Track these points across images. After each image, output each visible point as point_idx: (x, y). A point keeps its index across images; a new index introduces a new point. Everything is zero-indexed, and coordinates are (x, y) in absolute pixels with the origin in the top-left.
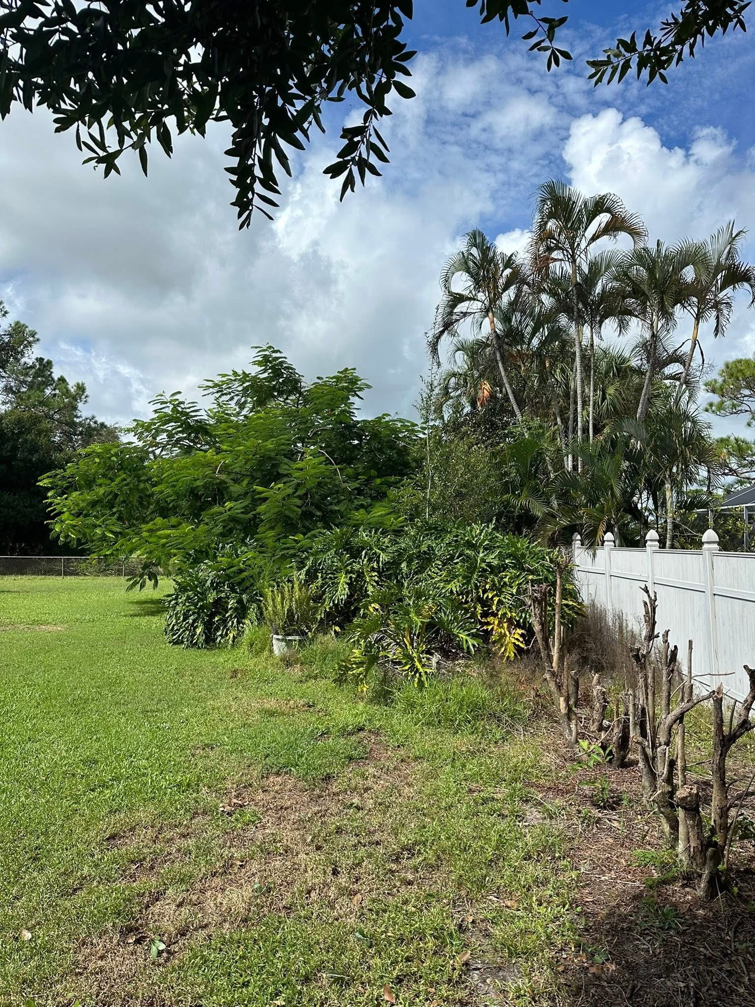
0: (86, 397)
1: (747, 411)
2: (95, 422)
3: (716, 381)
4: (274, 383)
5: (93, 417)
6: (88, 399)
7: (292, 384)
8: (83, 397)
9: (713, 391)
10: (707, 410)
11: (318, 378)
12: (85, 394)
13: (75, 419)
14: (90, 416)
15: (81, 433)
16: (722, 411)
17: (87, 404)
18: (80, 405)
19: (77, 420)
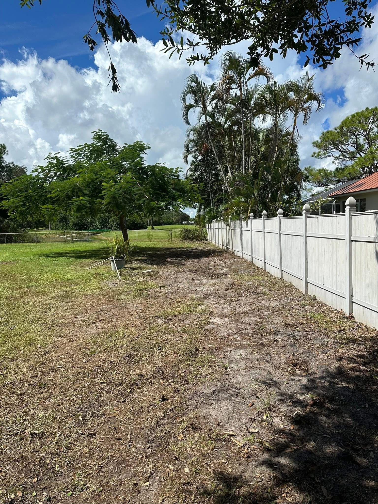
0: (7, 151)
1: (331, 156)
2: (14, 165)
3: (318, 141)
4: (104, 147)
5: (12, 163)
6: (9, 153)
7: (112, 147)
8: (6, 152)
9: (317, 146)
10: (313, 156)
11: (125, 144)
12: (6, 150)
13: (3, 164)
14: (10, 162)
15: (6, 171)
16: (319, 157)
17: (8, 155)
18: (4, 156)
19: (4, 165)
